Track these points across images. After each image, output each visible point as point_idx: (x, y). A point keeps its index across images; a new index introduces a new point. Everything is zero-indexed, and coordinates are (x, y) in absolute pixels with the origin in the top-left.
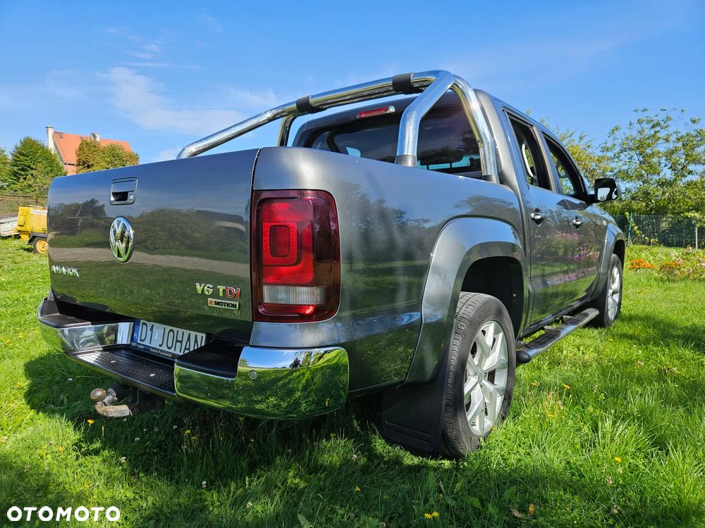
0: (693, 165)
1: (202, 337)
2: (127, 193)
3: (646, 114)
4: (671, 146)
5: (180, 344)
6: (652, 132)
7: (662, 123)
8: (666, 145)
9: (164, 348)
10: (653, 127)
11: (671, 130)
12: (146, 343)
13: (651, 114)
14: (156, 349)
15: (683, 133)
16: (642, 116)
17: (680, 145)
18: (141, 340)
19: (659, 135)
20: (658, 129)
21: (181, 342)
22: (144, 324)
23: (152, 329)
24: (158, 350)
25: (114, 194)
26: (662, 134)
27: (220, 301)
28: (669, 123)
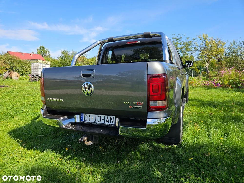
0: (188, 52)
1: (113, 117)
2: (90, 74)
3: (174, 36)
4: (181, 46)
5: (104, 120)
6: (176, 42)
7: (179, 39)
8: (180, 45)
9: (97, 122)
10: (177, 40)
11: (182, 41)
12: (88, 121)
13: (175, 36)
14: (93, 123)
15: (185, 42)
16: (173, 36)
17: (184, 45)
18: (85, 120)
19: (178, 43)
20: (178, 41)
21: (104, 119)
22: (85, 115)
23: (90, 116)
24: (94, 123)
25: (83, 75)
26: (179, 42)
27: (134, 106)
28: (181, 39)
